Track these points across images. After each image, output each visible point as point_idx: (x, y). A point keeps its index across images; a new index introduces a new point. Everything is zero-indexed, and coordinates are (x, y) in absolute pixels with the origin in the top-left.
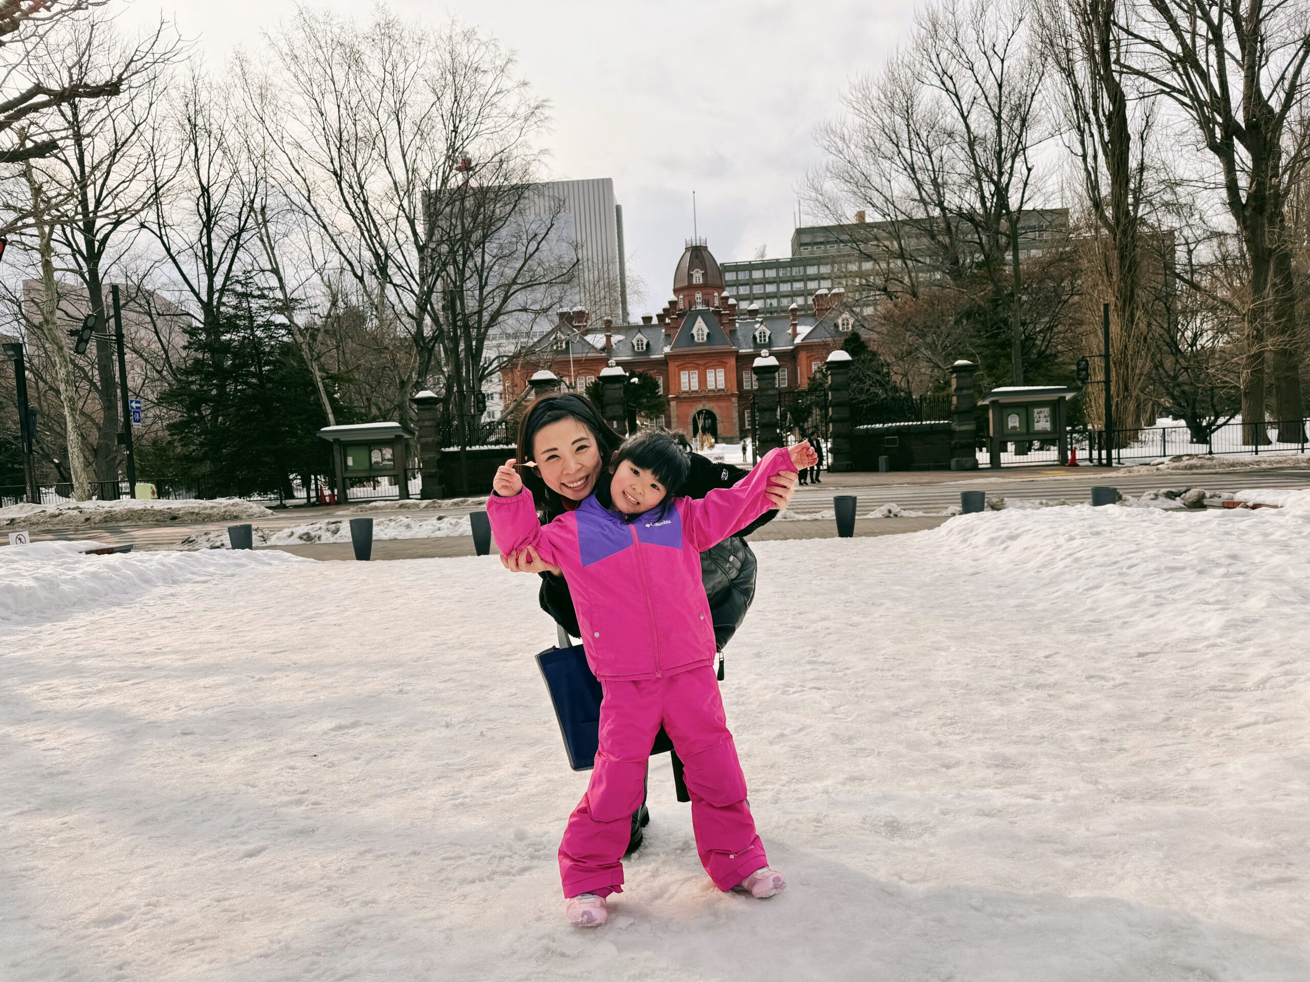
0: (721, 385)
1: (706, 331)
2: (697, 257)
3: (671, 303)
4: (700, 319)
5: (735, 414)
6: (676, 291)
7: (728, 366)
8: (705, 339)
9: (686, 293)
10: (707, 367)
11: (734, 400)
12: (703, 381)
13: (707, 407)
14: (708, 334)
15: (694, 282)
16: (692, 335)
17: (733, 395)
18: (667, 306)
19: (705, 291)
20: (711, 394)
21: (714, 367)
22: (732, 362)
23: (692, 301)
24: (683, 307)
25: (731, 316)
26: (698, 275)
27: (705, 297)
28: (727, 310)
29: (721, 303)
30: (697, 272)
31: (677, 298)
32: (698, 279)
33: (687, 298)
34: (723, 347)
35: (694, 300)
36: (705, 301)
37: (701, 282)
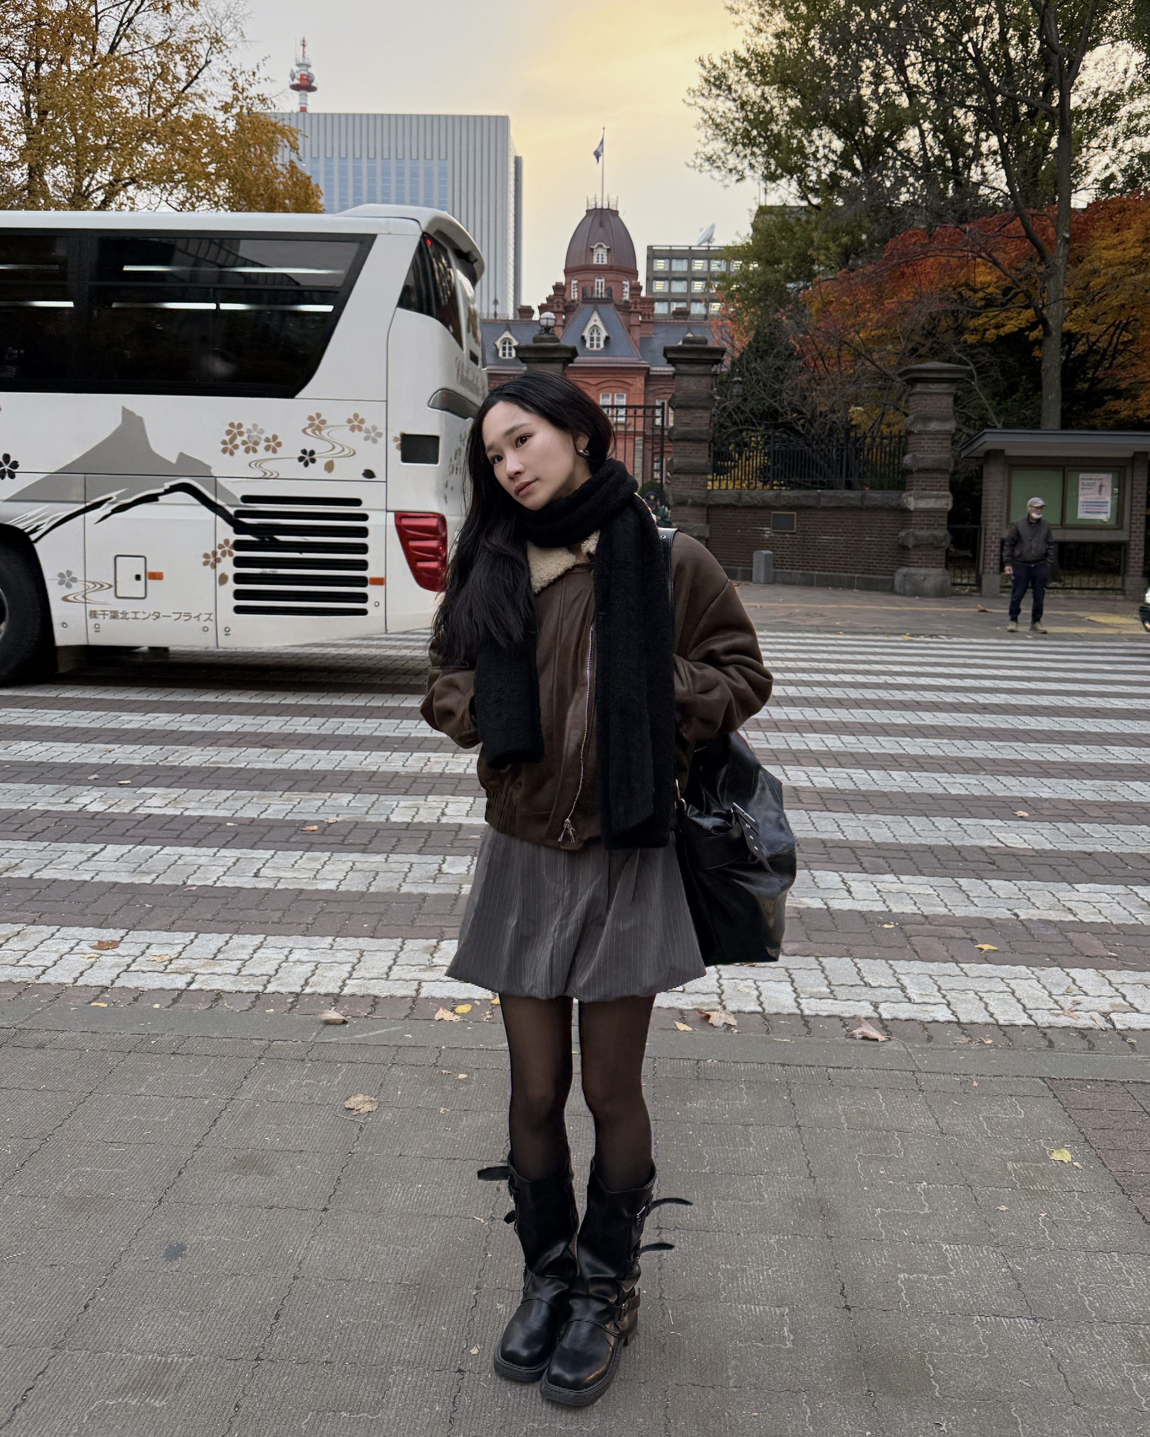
0: (621, 416)
1: (604, 334)
2: (601, 225)
3: (557, 288)
4: (595, 316)
5: (639, 461)
6: (567, 272)
7: (633, 387)
8: (602, 345)
9: (582, 276)
10: (600, 388)
11: (638, 440)
14: (607, 339)
15: (595, 262)
16: (583, 338)
17: (636, 433)
18: (552, 293)
19: (610, 276)
21: (612, 390)
22: (639, 382)
23: (589, 289)
24: (574, 295)
25: (644, 316)
26: (600, 251)
27: (610, 284)
28: (638, 306)
29: (631, 295)
30: (600, 246)
31: (568, 283)
32: (600, 257)
33: (582, 285)
34: (627, 359)
35: (593, 288)
36: (609, 290)
37: (605, 262)
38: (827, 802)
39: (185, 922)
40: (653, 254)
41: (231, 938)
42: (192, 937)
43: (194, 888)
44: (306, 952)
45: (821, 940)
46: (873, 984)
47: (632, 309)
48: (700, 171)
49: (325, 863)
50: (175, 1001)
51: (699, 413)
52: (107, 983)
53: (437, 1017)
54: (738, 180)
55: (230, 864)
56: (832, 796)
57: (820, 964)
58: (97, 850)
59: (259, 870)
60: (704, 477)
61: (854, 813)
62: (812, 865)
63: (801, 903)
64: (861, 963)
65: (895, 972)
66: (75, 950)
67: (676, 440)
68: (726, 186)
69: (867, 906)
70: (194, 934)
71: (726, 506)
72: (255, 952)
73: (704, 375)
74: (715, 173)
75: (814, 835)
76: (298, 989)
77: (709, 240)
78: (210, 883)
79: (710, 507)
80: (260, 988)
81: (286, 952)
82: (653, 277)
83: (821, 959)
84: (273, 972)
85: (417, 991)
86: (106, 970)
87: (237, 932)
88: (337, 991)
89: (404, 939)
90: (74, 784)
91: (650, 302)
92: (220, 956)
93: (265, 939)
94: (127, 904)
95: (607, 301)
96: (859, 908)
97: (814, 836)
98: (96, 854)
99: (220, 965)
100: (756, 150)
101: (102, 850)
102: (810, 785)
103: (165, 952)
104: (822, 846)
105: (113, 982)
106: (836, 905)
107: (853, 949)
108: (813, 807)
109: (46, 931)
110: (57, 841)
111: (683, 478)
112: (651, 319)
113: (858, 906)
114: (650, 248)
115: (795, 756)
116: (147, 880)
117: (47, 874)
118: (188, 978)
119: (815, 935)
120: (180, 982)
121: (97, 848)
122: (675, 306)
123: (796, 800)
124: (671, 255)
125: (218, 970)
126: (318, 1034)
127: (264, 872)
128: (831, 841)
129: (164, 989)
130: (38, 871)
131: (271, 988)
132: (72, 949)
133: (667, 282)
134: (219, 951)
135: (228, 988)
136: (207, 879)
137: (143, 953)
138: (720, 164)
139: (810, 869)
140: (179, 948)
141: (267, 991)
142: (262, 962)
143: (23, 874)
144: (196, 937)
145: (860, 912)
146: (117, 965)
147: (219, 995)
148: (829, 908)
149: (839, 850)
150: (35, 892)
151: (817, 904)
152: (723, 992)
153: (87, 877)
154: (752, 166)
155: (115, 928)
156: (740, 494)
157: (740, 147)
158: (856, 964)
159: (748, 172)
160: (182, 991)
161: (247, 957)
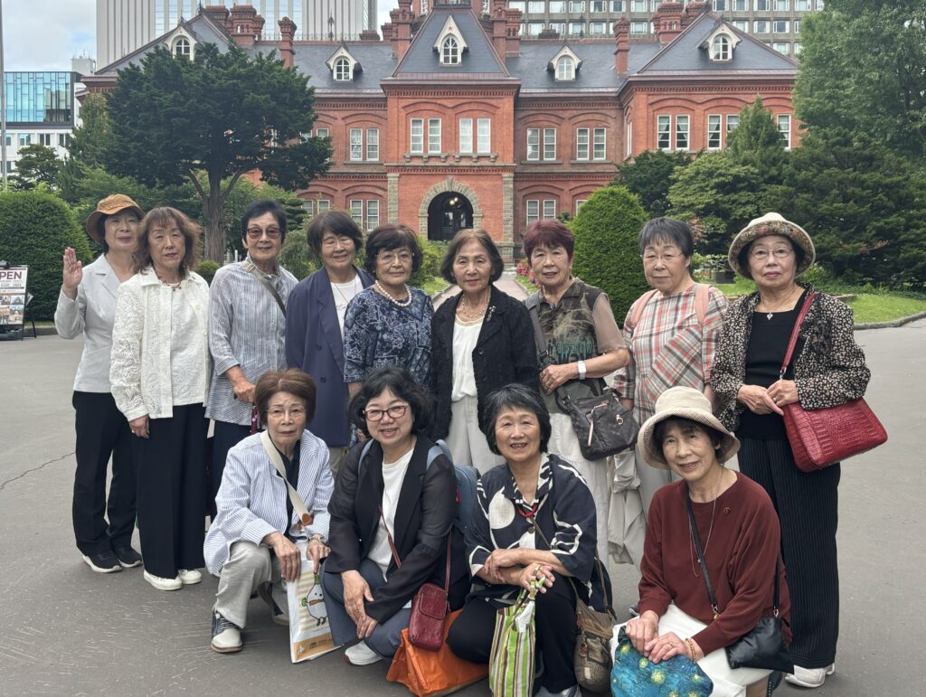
0: (485, 148)
1: (461, 45)
4: (451, 23)
5: (508, 203)
7: (499, 112)
8: (459, 60)
10: (458, 112)
11: (508, 176)
12: (451, 138)
13: (456, 188)
14: (466, 51)
16: (436, 51)
17: (505, 168)
20: (463, 163)
21: (474, 115)
22: (507, 104)
29: (493, 8)
34: (492, 75)
95: (466, 8)
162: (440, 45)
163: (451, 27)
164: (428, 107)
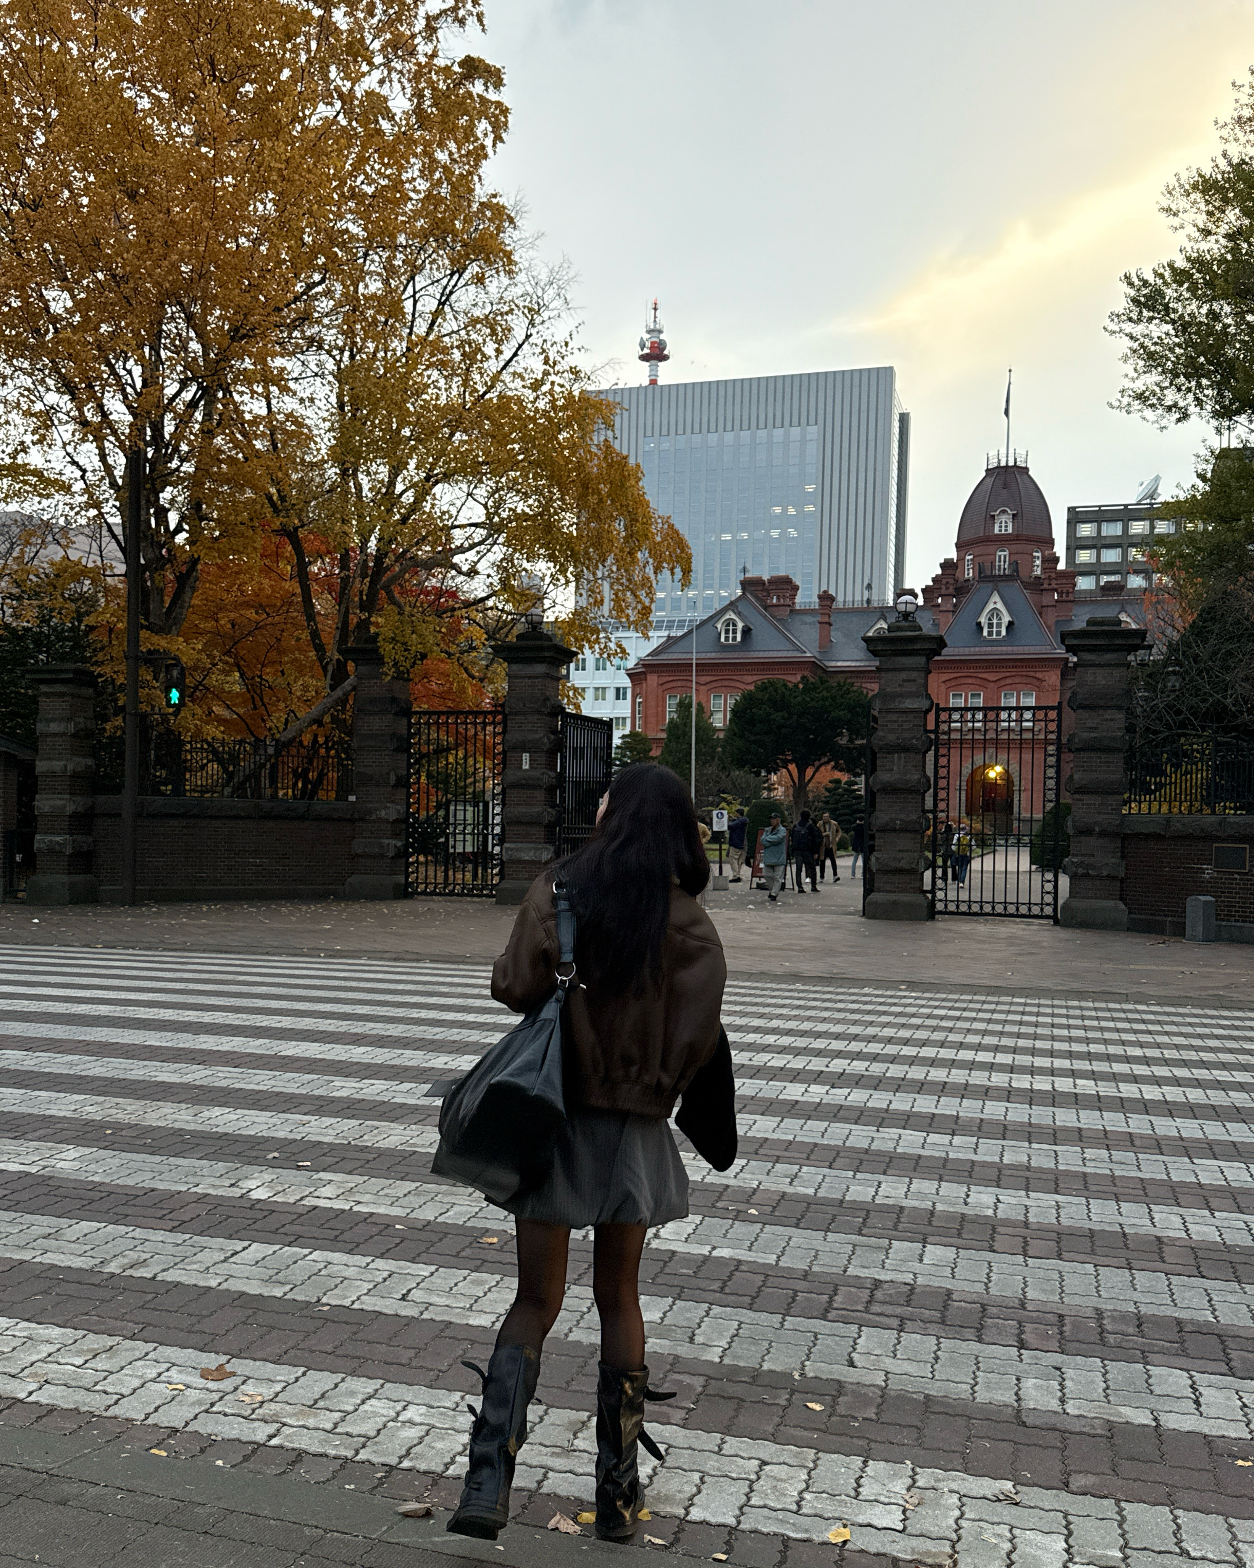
1: (1006, 619)
2: (1005, 486)
3: (947, 565)
4: (995, 597)
7: (1044, 686)
8: (1004, 633)
9: (978, 550)
10: (1001, 685)
11: (1051, 749)
14: (1011, 624)
15: (996, 531)
16: (979, 624)
17: (1048, 742)
18: (939, 571)
19: (1015, 548)
20: (1006, 736)
21: (1017, 687)
22: (1054, 678)
23: (988, 565)
24: (970, 574)
25: (1060, 594)
26: (1004, 518)
27: (1014, 557)
28: (1054, 582)
29: (1043, 569)
30: (1004, 512)
31: (961, 558)
32: (1004, 525)
33: (980, 560)
34: (1037, 649)
35: (993, 564)
36: (1014, 565)
37: (1010, 530)
38: (1202, 1263)
39: (299, 1353)
40: (1075, 516)
41: (343, 1380)
42: (299, 1374)
43: (326, 1308)
44: (423, 1409)
45: (1133, 1475)
46: (1193, 1554)
47: (1045, 586)
48: (1128, 412)
49: (490, 1289)
50: (246, 1458)
51: (1109, 714)
52: (179, 1424)
53: (551, 1524)
54: (1179, 420)
55: (380, 1280)
56: (1212, 1255)
57: (1120, 1512)
58: (239, 1248)
59: (409, 1291)
60: (1119, 797)
61: (1239, 1282)
62: (1152, 1357)
63: (1120, 1415)
64: (1184, 1517)
65: (1234, 1537)
66: (162, 1378)
67: (1077, 750)
68: (1162, 428)
69: (1220, 1428)
70: (303, 1369)
71: (1148, 836)
72: (363, 1402)
73: (1118, 665)
74: (1148, 413)
75: (1170, 1312)
76: (394, 1461)
77: (1152, 497)
78: (347, 1302)
79: (1125, 838)
80: (350, 1454)
81: (399, 1407)
82: (1074, 544)
83: (1123, 1504)
84: (372, 1433)
85: (540, 1483)
86: (185, 1408)
87: (353, 1373)
88: (440, 1469)
89: (549, 1406)
90: (250, 1164)
91: (1070, 575)
92: (321, 1404)
93: (382, 1386)
94: (244, 1323)
95: (1013, 576)
96: (1206, 1431)
97: (1168, 1313)
98: (236, 1253)
99: (316, 1416)
100: (1204, 382)
101: (244, 1249)
102: (1184, 1235)
103: (260, 1390)
104: (1176, 1329)
105: (187, 1424)
106: (1171, 1422)
107: (1179, 1495)
108: (1178, 1269)
109: (142, 1347)
110: (200, 1234)
111: (1087, 798)
112: (1071, 598)
113: (1206, 1427)
114: (1071, 510)
115: (1174, 1191)
116: (278, 1292)
117: (171, 1276)
118: (271, 1429)
119: (1125, 1466)
120: (261, 1433)
121: (239, 1245)
122: (1105, 579)
123: (1157, 1257)
124: (1099, 516)
125: (311, 1422)
126: (390, 1528)
127: (416, 1295)
128: (1192, 1321)
129: (239, 1440)
130: (164, 1270)
131: (363, 1456)
132: (160, 1375)
133: (1094, 551)
134: (323, 1396)
135: (313, 1449)
136: (346, 1297)
137: (236, 1389)
138: (1155, 401)
139: (1147, 1363)
140: (278, 1387)
141: (358, 1458)
142: (368, 1417)
143: (145, 1273)
144: (304, 1374)
145: (1205, 1436)
146: (199, 1402)
147: (300, 1455)
148: (1158, 1426)
149: (1200, 1337)
150: (151, 1296)
151: (1143, 1418)
152: (959, 1539)
153: (213, 1283)
154: (1199, 403)
155: (217, 1353)
156: (1168, 821)
157: (1182, 379)
158: (1176, 1518)
159: (1192, 409)
160: (259, 1445)
161: (350, 1408)
162: (983, 620)
163: (996, 602)
164: (970, 681)
